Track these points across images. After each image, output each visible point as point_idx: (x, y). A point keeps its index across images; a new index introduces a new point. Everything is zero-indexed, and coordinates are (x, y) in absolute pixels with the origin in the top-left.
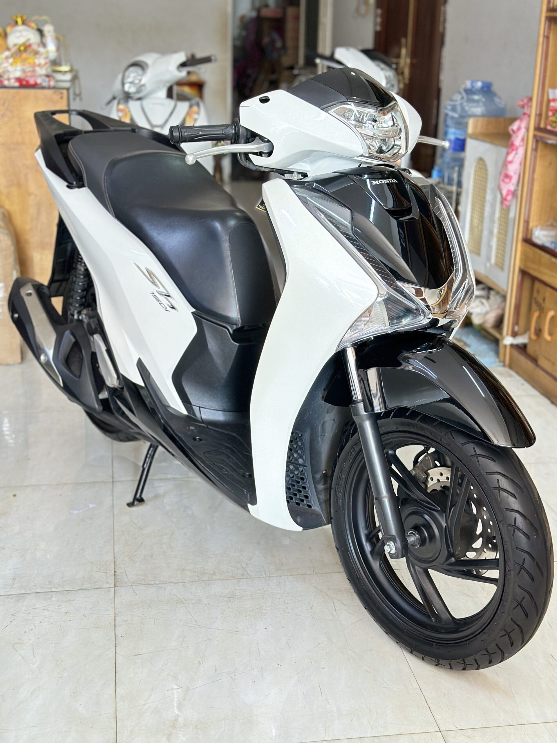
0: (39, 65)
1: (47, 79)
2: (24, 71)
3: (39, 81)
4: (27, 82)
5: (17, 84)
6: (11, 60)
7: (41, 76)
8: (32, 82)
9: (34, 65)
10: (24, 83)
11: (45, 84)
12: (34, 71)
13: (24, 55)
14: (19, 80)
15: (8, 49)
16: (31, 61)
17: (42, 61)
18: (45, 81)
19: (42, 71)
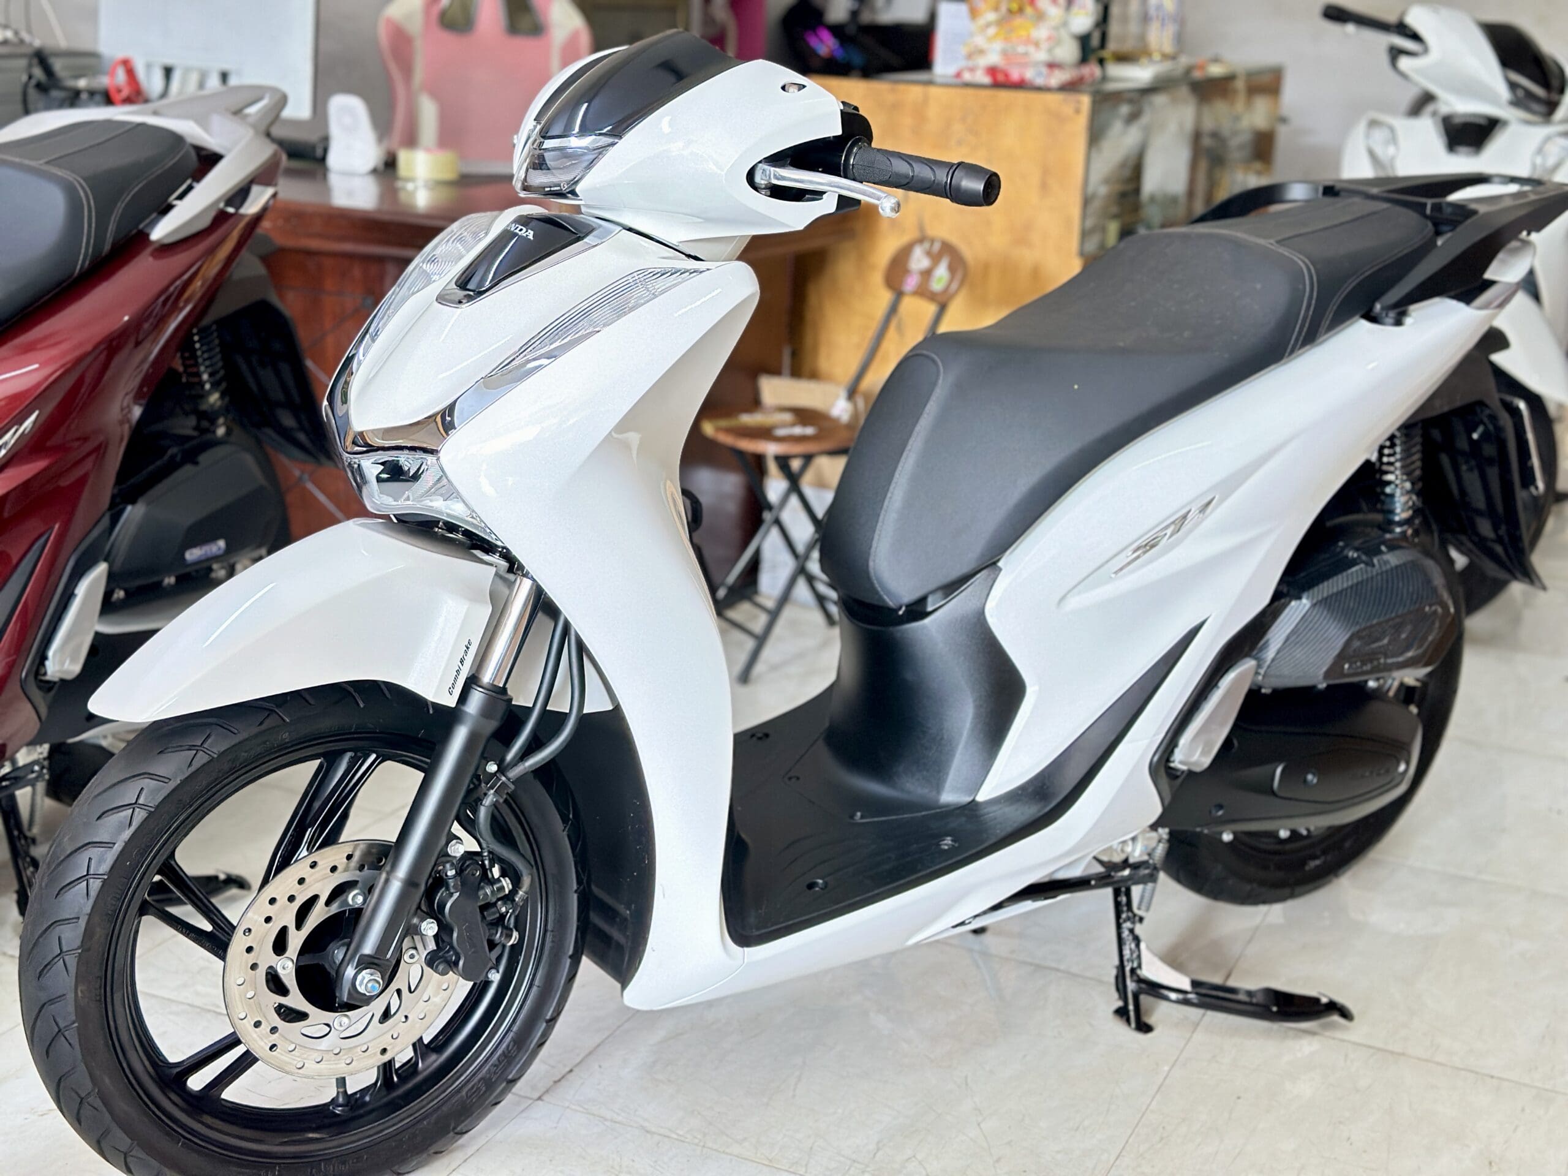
0: (1037, 44)
1: (1044, 70)
3: (1029, 75)
4: (1006, 75)
5: (986, 80)
6: (992, 31)
7: (1036, 64)
8: (1015, 75)
9: (1029, 41)
10: (1001, 78)
11: (1039, 81)
12: (1026, 54)
14: (992, 71)
16: (1023, 33)
17: (1043, 32)
18: (1040, 74)
19: (1040, 55)
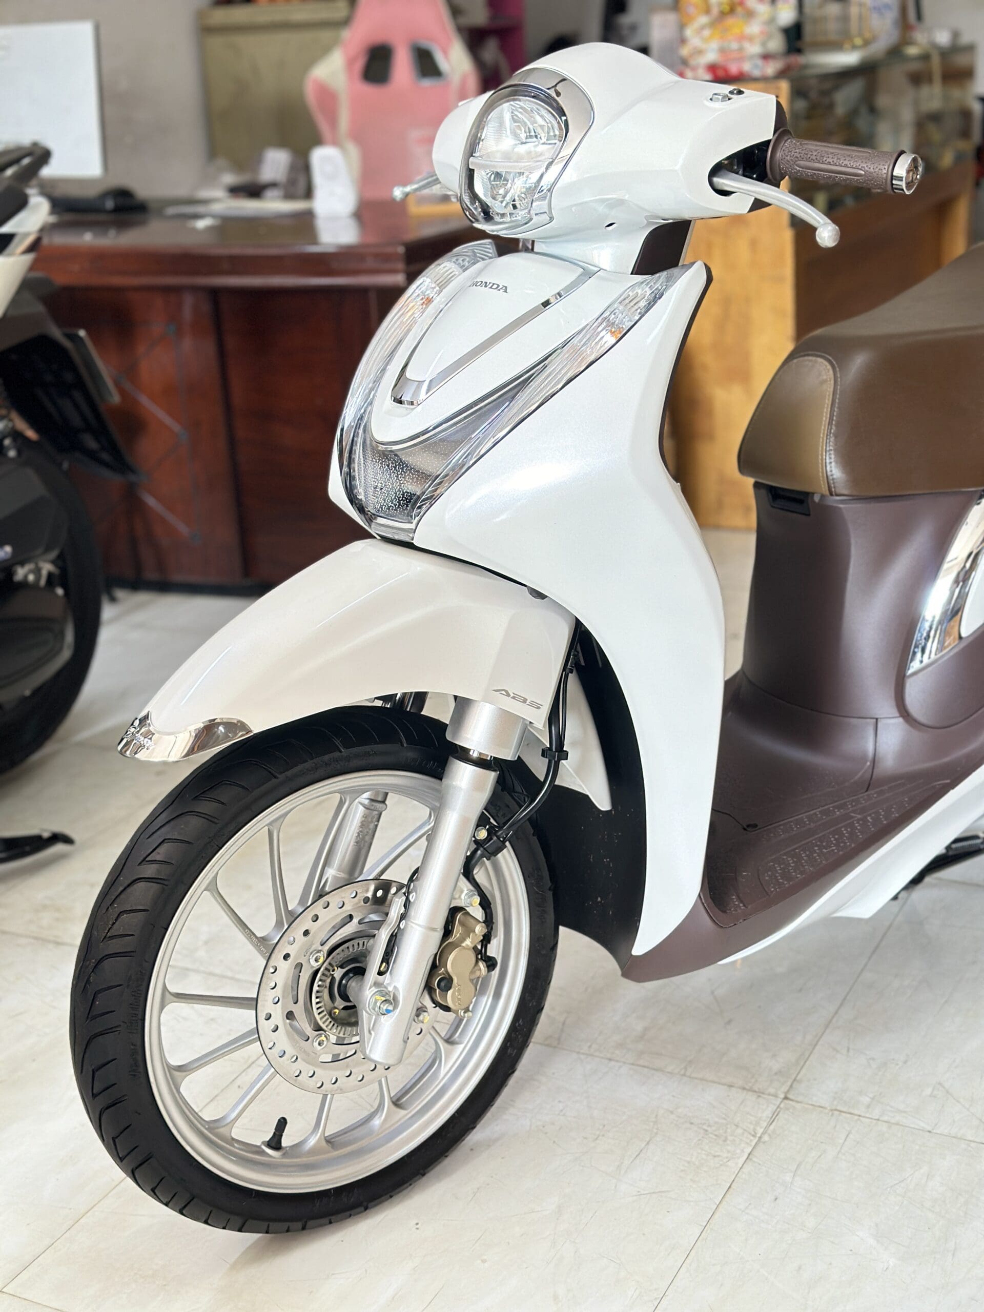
0: (751, 39)
1: (760, 62)
2: (722, 51)
3: (747, 67)
4: (726, 70)
5: (707, 76)
7: (752, 57)
8: (734, 69)
9: (742, 38)
10: (721, 73)
11: (756, 73)
12: (741, 49)
13: (730, 21)
14: (713, 67)
15: (708, 11)
16: (736, 31)
17: (754, 28)
18: (756, 66)
19: (755, 49)
